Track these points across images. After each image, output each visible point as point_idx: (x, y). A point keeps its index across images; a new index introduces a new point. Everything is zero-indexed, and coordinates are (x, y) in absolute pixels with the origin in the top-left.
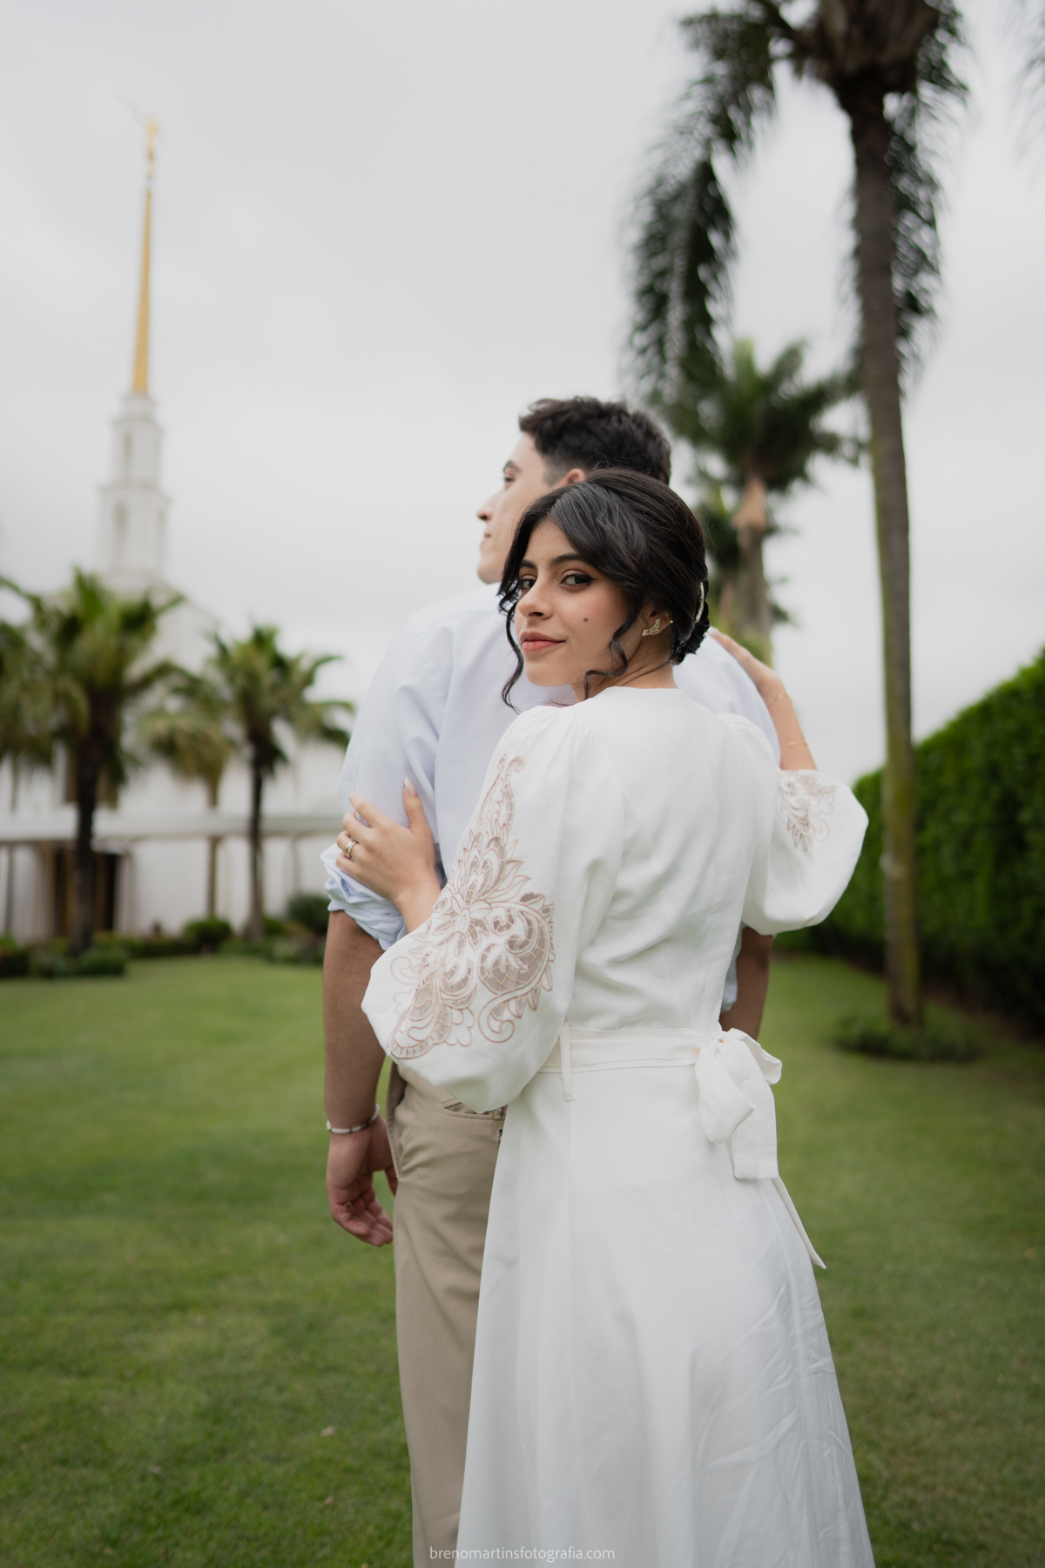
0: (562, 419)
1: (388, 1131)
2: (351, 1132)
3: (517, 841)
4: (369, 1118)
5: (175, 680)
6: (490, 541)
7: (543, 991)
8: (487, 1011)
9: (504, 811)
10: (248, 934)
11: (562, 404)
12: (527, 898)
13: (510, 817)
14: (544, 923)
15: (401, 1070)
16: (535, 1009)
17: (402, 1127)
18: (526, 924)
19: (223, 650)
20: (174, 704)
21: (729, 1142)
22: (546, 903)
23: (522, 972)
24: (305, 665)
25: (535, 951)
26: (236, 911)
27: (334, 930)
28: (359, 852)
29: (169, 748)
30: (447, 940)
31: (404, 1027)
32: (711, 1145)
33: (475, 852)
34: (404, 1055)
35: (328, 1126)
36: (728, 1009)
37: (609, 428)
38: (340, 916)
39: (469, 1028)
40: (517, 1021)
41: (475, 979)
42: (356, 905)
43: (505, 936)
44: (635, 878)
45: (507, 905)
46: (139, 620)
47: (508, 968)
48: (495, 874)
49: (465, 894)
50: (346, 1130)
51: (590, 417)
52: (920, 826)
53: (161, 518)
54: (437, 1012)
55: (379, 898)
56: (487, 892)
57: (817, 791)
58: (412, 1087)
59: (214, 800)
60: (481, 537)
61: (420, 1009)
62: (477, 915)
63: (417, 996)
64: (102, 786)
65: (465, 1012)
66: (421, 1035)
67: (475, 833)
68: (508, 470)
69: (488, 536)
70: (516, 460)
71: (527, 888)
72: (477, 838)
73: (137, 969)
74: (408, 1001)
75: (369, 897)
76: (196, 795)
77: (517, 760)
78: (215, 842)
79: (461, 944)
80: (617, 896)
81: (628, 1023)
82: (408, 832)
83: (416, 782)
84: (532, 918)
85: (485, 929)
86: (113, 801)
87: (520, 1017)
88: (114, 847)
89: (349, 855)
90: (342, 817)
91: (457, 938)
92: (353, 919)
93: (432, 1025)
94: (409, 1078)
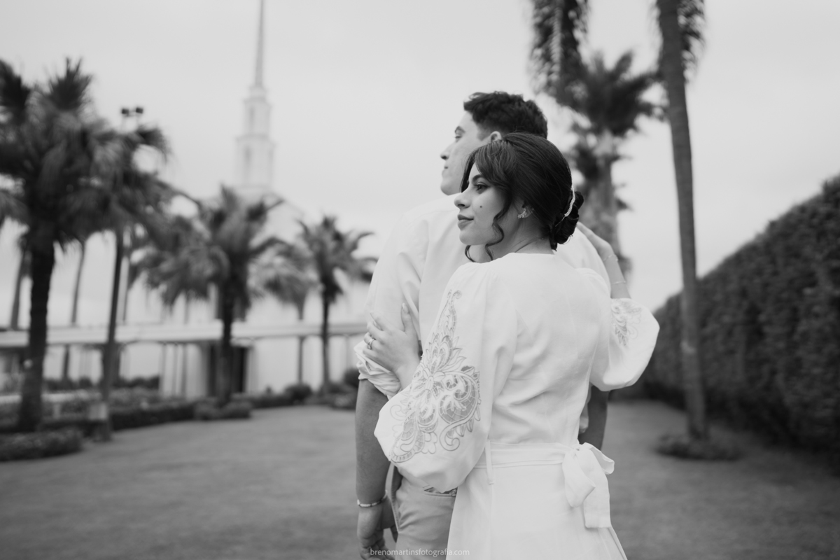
0: (488, 104)
1: (392, 504)
2: (371, 506)
3: (458, 337)
4: (382, 498)
5: (278, 247)
6: (447, 171)
7: (475, 421)
8: (444, 434)
9: (451, 321)
10: (321, 393)
11: (487, 96)
12: (464, 369)
13: (454, 324)
14: (474, 382)
15: (399, 470)
16: (471, 431)
17: (400, 502)
18: (464, 383)
19: (306, 229)
20: (279, 261)
21: (582, 506)
22: (476, 371)
23: (463, 410)
24: (352, 237)
25: (470, 398)
26: (314, 380)
27: (362, 390)
28: (376, 345)
29: (275, 286)
30: (421, 394)
31: (398, 445)
32: (571, 508)
33: (435, 345)
34: (398, 460)
35: (358, 502)
36: (584, 432)
37: (514, 109)
38: (365, 382)
39: (435, 443)
40: (461, 438)
41: (437, 416)
42: (374, 376)
43: (454, 390)
44: (524, 357)
45: (454, 373)
46: (258, 214)
47: (455, 408)
48: (447, 356)
49: (430, 368)
50: (368, 505)
51: (503, 102)
52: (703, 324)
53: (271, 154)
54: (416, 435)
55: (387, 371)
56: (443, 366)
57: (631, 311)
58: (406, 479)
59: (301, 315)
60: (443, 168)
61: (407, 434)
62: (438, 380)
63: (405, 427)
64: (237, 308)
65: (432, 434)
66: (408, 448)
67: (435, 334)
68: (458, 132)
69: (446, 168)
70: (462, 126)
71: (465, 364)
72: (436, 337)
73: (257, 413)
74: (401, 430)
75: (382, 371)
76: (291, 312)
77: (457, 293)
78: (302, 339)
79: (429, 396)
80: (514, 368)
81: (523, 440)
82: (404, 333)
83: (408, 307)
84: (468, 380)
85: (442, 387)
86: (243, 317)
87: (463, 436)
88: (244, 343)
89: (371, 347)
90: (366, 325)
91: (426, 392)
92: (373, 384)
93: (414, 442)
94: (404, 474)
